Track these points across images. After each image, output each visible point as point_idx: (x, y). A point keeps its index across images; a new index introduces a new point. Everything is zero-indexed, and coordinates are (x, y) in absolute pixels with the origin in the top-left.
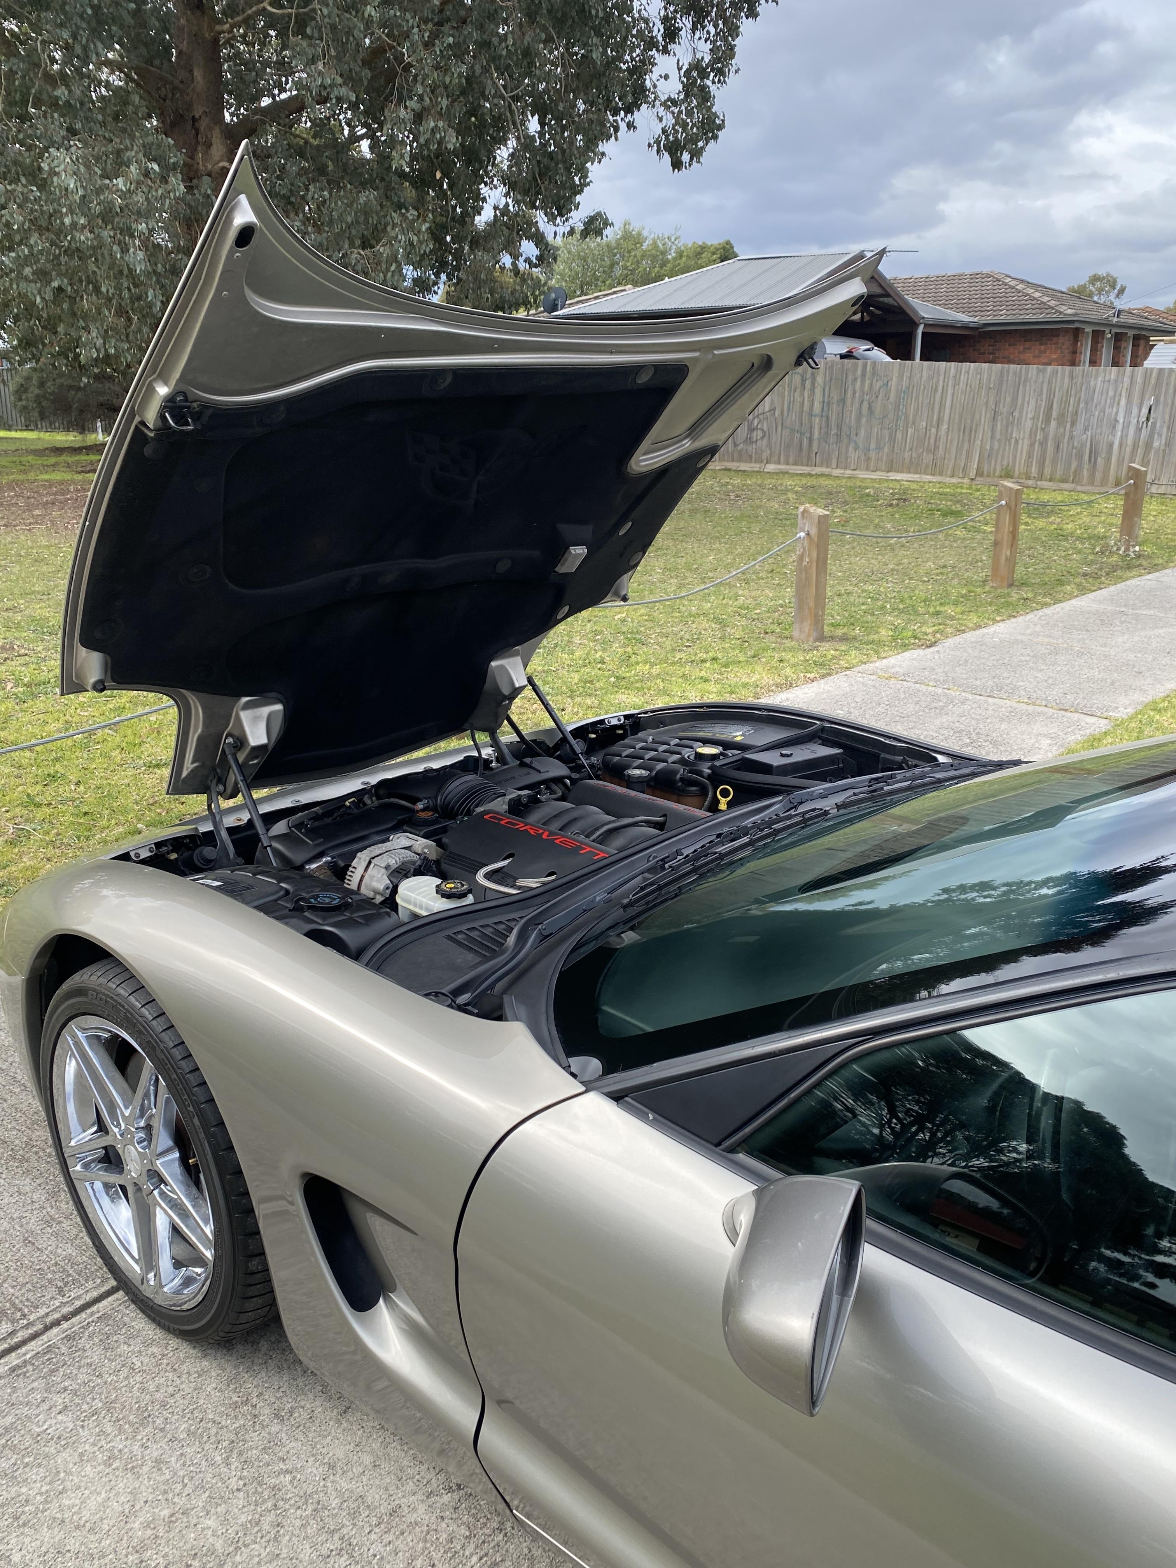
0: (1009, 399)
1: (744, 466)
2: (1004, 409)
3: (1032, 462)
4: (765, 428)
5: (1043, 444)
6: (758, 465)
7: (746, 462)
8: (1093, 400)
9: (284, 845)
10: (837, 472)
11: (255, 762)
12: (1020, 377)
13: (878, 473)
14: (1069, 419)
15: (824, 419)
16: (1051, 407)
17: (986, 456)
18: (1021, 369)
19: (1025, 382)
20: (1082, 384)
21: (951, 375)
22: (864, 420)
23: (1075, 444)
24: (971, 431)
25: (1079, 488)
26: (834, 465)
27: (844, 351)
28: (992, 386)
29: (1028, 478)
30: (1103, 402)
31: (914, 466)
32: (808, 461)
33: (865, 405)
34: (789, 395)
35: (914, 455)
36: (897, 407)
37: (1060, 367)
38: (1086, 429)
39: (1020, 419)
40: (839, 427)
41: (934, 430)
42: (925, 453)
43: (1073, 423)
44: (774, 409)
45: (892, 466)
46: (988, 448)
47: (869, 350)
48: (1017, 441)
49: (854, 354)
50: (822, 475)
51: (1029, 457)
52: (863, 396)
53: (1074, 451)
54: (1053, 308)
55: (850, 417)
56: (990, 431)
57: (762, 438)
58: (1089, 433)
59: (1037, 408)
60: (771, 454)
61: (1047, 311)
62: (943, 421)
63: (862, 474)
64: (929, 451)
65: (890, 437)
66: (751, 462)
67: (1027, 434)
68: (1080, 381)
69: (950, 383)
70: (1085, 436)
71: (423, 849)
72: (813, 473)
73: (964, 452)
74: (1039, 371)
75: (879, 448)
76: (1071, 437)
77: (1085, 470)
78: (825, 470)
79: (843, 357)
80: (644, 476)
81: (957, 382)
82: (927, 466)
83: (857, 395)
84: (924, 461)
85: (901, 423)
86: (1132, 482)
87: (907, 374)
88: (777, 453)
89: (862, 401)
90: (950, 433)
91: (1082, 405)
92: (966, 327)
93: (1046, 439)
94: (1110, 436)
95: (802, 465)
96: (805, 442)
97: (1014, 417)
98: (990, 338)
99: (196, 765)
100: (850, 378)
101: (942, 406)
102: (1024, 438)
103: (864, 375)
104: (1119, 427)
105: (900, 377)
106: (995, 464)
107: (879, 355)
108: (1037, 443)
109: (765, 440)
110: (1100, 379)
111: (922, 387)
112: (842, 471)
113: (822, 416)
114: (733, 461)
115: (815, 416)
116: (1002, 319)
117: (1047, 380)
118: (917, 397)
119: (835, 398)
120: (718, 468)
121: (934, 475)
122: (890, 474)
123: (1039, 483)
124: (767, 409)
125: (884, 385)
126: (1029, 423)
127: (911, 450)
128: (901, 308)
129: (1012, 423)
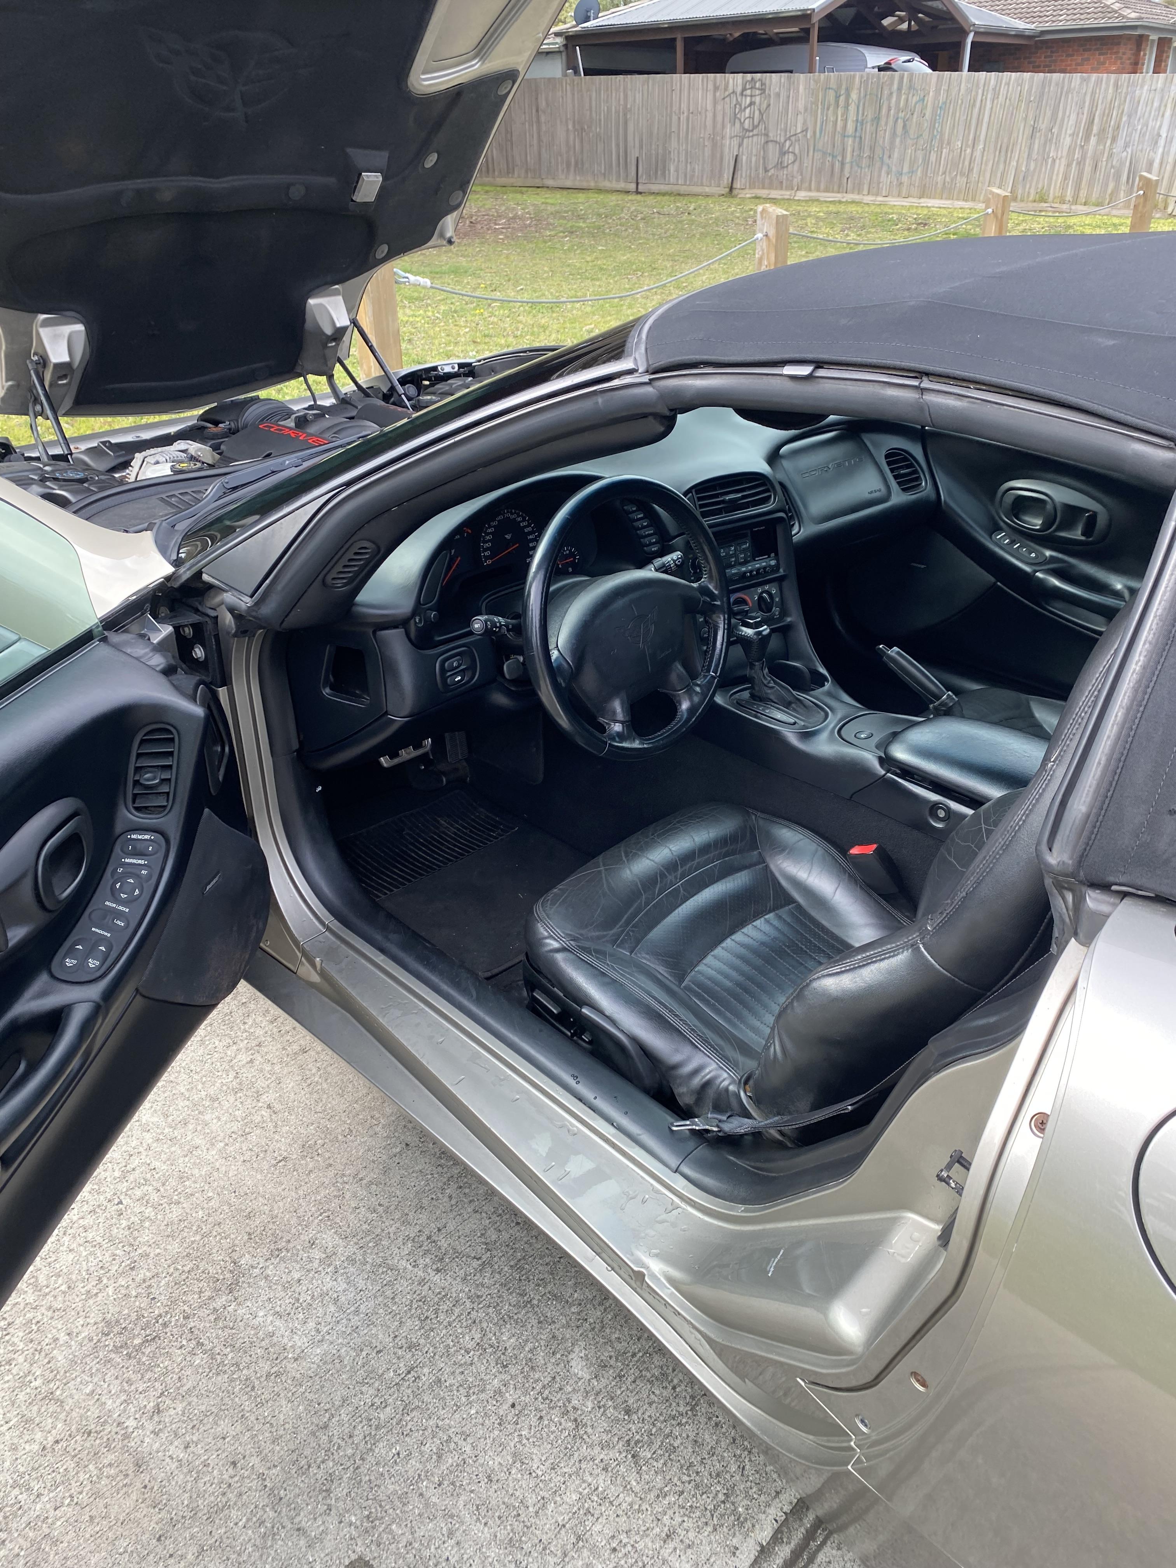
0: (1049, 113)
1: (775, 194)
2: (1043, 125)
3: (1068, 184)
4: (797, 151)
5: (1081, 163)
6: (788, 193)
7: (776, 189)
8: (1136, 112)
9: (91, 458)
10: (868, 199)
11: (65, 382)
12: (1062, 88)
13: (910, 199)
14: (1110, 136)
15: (857, 139)
16: (1092, 122)
17: (1021, 178)
18: (1064, 79)
19: (1067, 93)
20: (1127, 94)
21: (991, 88)
22: (898, 140)
23: (1114, 163)
24: (1007, 152)
25: (1114, 212)
26: (865, 192)
27: (882, 63)
28: (1032, 99)
29: (1063, 202)
30: (1147, 114)
31: (947, 192)
32: (839, 187)
33: (900, 123)
34: (822, 114)
35: (948, 179)
36: (932, 127)
37: (1105, 75)
38: (1126, 146)
39: (1059, 134)
40: (872, 149)
41: (969, 151)
42: (958, 177)
43: (1114, 139)
44: (806, 130)
45: (924, 192)
46: (1024, 169)
47: (909, 61)
48: (1054, 161)
49: (893, 66)
50: (853, 202)
51: (1065, 179)
52: (898, 113)
53: (1112, 171)
54: (1116, 12)
55: (884, 138)
56: (1027, 150)
57: (793, 162)
58: (1129, 150)
59: (1078, 122)
60: (802, 181)
61: (1109, 15)
62: (979, 141)
63: (893, 201)
64: (962, 174)
65: (924, 160)
66: (781, 189)
67: (1065, 153)
68: (1124, 91)
69: (989, 96)
70: (1125, 153)
71: (196, 451)
72: (844, 200)
73: (999, 175)
74: (1083, 80)
75: (912, 172)
76: (1111, 155)
77: (1122, 192)
78: (856, 197)
79: (881, 69)
80: (431, 99)
81: (996, 96)
82: (960, 192)
83: (892, 112)
84: (958, 185)
85: (936, 143)
86: (1141, 192)
87: (944, 87)
88: (808, 178)
89: (897, 119)
90: (986, 153)
91: (1124, 119)
92: (1020, 35)
93: (1084, 157)
94: (1151, 153)
95: (833, 192)
96: (837, 165)
97: (1052, 134)
98: (1047, 48)
99: (10, 383)
100: (886, 92)
101: (979, 122)
102: (1061, 157)
103: (900, 89)
104: (1162, 142)
105: (938, 91)
106: (1030, 188)
107: (919, 66)
108: (1075, 163)
109: (797, 164)
110: (1146, 87)
111: (960, 102)
112: (873, 198)
113: (855, 137)
114: (763, 188)
115: (848, 136)
116: (1060, 25)
117: (1090, 90)
118: (954, 114)
119: (869, 117)
120: (748, 196)
121: (966, 201)
122: (922, 200)
123: (1073, 207)
124: (799, 130)
125: (919, 101)
126: (1068, 140)
127: (944, 173)
128: (949, 13)
129: (1051, 140)
